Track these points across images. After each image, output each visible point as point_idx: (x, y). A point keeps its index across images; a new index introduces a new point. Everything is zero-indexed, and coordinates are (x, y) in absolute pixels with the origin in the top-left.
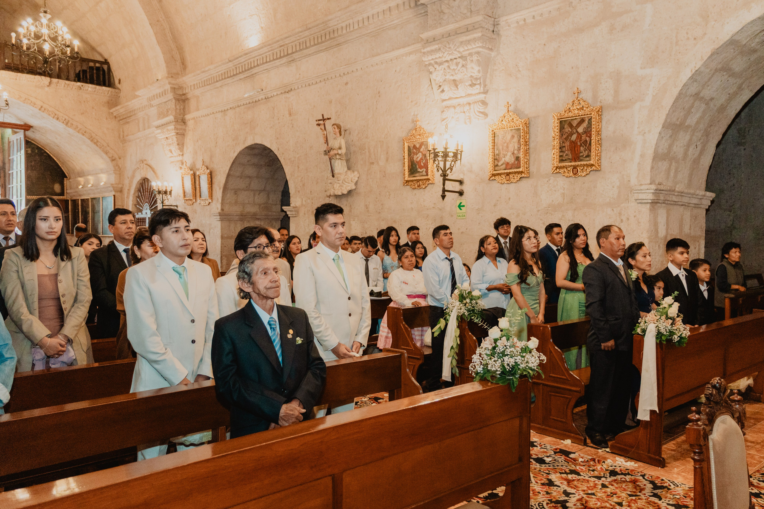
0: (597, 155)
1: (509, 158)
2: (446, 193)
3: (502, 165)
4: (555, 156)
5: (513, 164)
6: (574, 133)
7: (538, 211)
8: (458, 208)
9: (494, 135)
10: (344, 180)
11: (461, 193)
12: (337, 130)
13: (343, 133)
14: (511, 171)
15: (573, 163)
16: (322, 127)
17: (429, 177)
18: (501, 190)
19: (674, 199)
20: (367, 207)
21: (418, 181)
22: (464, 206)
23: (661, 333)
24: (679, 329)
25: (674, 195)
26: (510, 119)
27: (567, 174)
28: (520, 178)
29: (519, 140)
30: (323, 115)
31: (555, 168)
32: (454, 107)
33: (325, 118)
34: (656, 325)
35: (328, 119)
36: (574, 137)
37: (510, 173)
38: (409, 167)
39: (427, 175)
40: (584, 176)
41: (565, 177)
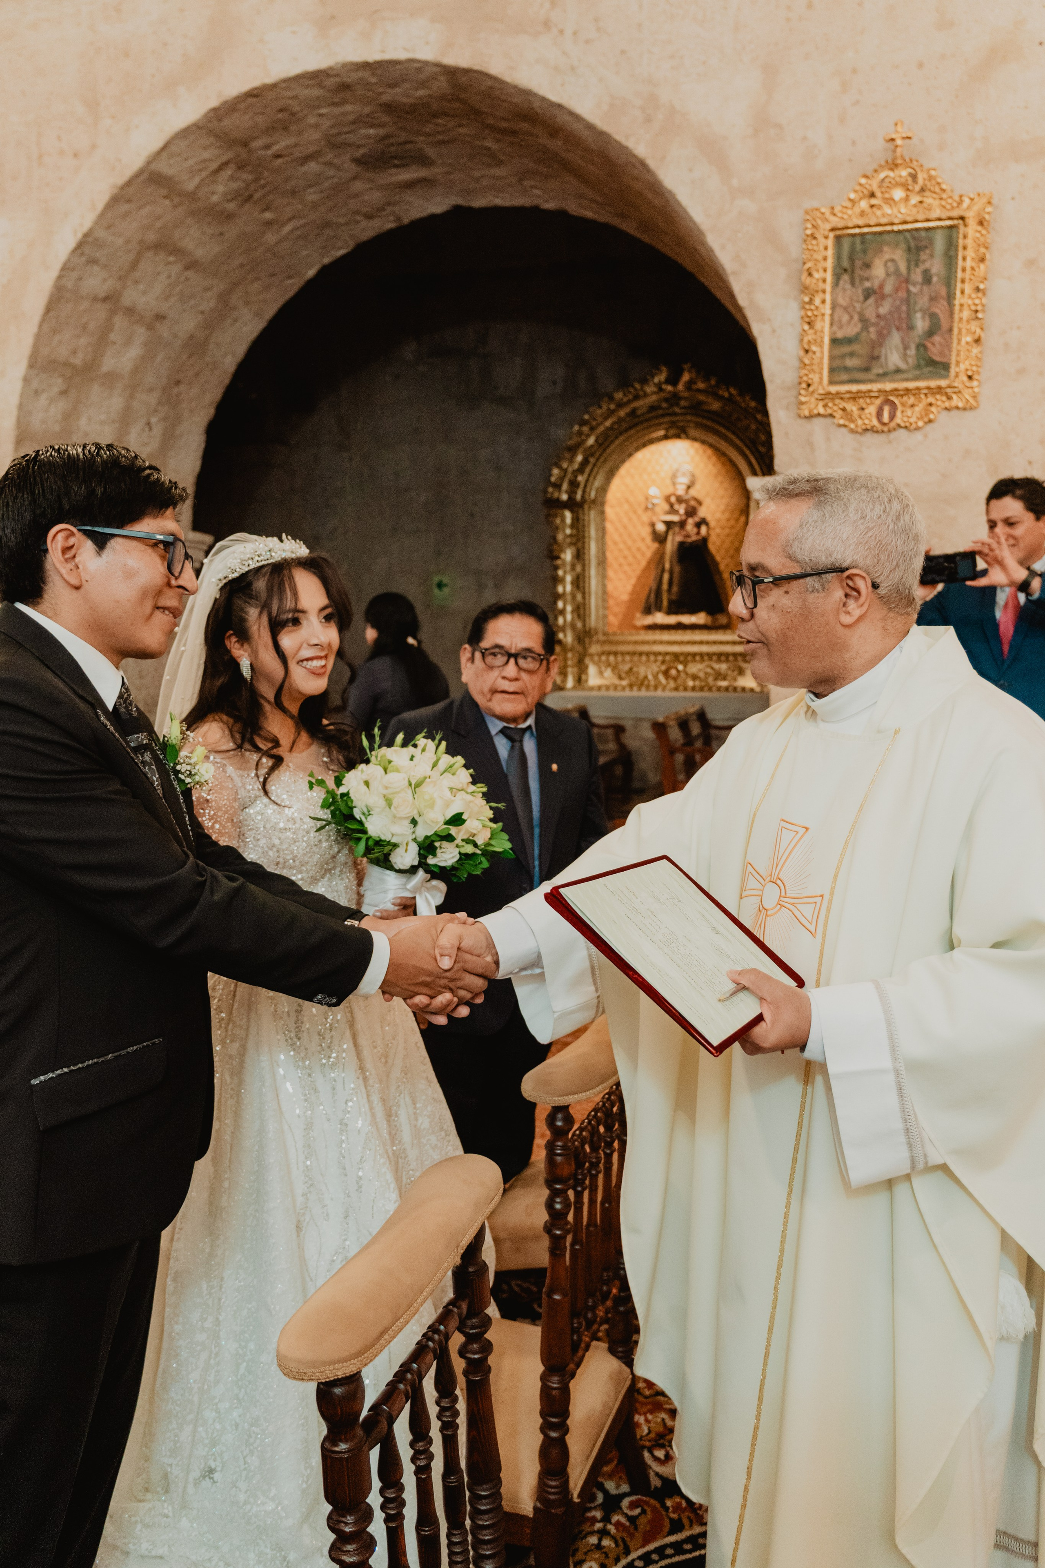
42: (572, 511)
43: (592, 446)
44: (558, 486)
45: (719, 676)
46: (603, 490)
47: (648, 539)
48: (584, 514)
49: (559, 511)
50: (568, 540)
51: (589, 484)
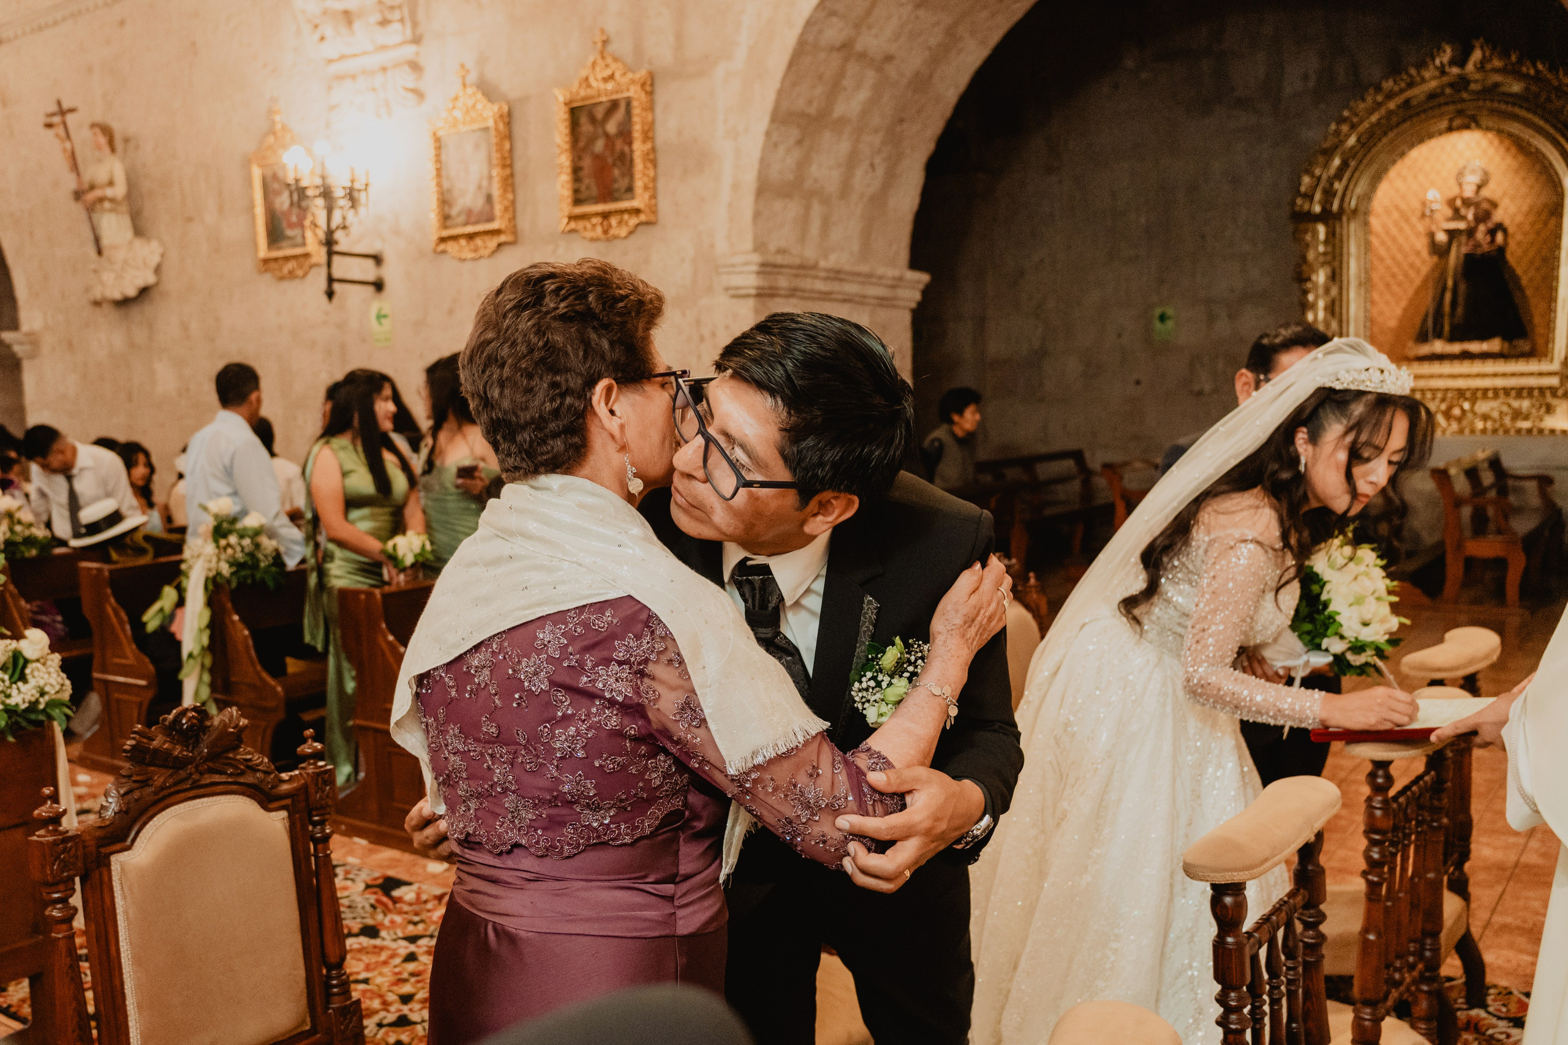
0: (646, 187)
2: (337, 286)
3: (459, 214)
4: (564, 191)
6: (600, 136)
8: (377, 322)
9: (439, 144)
10: (125, 262)
11: (379, 286)
12: (102, 140)
15: (600, 208)
16: (61, 130)
18: (462, 275)
19: (820, 286)
20: (185, 327)
21: (288, 259)
22: (386, 316)
25: (816, 277)
26: (470, 103)
27: (591, 234)
28: (500, 245)
30: (59, 103)
31: (566, 220)
32: (355, 78)
33: (64, 107)
35: (74, 111)
36: (599, 146)
39: (305, 244)
40: (625, 237)
41: (587, 241)
42: (1326, 224)
43: (1352, 147)
44: (1309, 197)
45: (1517, 415)
46: (1368, 197)
47: (1425, 253)
48: (1341, 227)
49: (1310, 226)
50: (1321, 259)
51: (1349, 193)
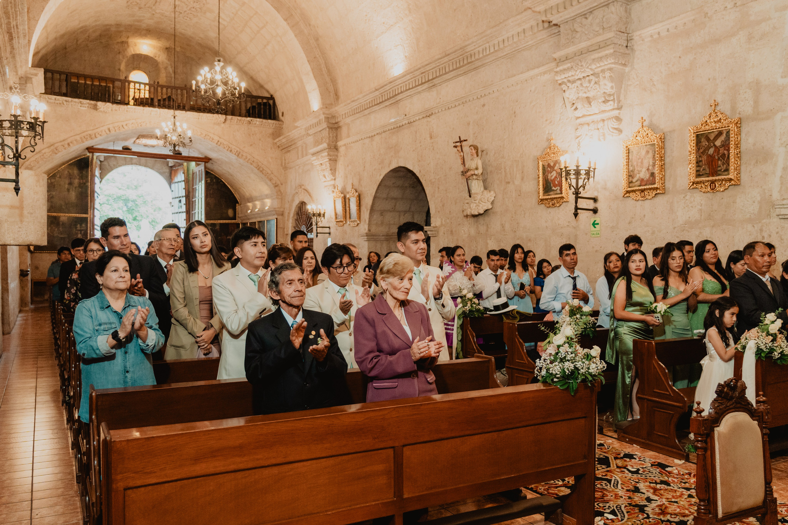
0: (735, 169)
1: (644, 174)
2: (579, 211)
3: (637, 181)
4: (691, 171)
5: (647, 181)
6: (712, 147)
7: (674, 228)
8: (592, 226)
9: (628, 151)
10: (481, 200)
11: (595, 211)
12: (474, 151)
13: (480, 154)
14: (645, 187)
15: (711, 178)
16: (459, 149)
17: (563, 195)
18: (636, 207)
20: (503, 226)
21: (552, 199)
22: (598, 224)
23: (761, 349)
24: (780, 345)
26: (645, 134)
27: (703, 190)
28: (655, 195)
29: (654, 156)
30: (459, 137)
31: (691, 183)
32: (588, 124)
33: (462, 139)
34: (756, 342)
35: (465, 141)
37: (645, 189)
38: (543, 185)
39: (561, 193)
40: (723, 191)
41: (702, 193)
